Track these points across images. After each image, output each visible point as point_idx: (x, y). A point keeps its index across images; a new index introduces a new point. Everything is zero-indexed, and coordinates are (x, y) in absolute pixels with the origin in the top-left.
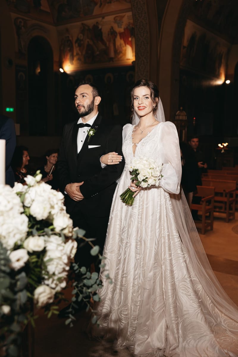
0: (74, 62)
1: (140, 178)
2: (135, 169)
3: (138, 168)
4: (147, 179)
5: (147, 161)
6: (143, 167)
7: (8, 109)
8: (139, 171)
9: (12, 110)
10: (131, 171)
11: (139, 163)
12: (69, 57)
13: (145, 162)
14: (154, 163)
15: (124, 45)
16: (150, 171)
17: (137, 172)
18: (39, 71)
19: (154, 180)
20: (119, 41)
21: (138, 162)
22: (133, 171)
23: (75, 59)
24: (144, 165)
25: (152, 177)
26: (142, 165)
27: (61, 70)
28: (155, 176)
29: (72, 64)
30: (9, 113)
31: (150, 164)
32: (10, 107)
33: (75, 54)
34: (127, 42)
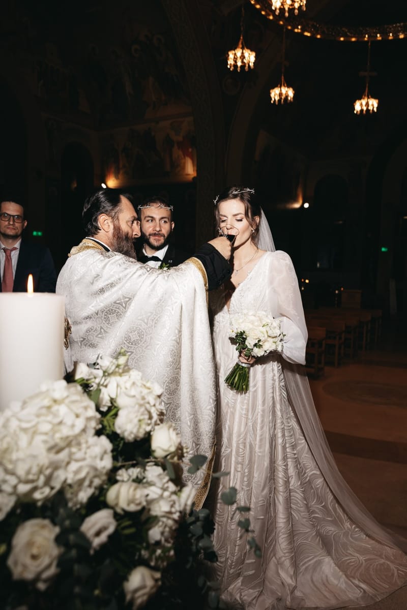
0: (120, 176)
1: (250, 344)
2: (239, 332)
3: (245, 330)
4: (261, 343)
5: (254, 316)
6: (251, 326)
7: (35, 233)
8: (247, 333)
9: (40, 234)
10: (234, 337)
11: (243, 322)
12: (113, 170)
13: (252, 318)
14: (267, 317)
15: (183, 157)
16: (264, 329)
17: (244, 336)
18: (75, 185)
19: (274, 342)
20: (177, 152)
21: (241, 320)
22: (237, 336)
23: (121, 172)
24: (252, 322)
25: (269, 339)
26: (250, 322)
27: (104, 186)
28: (273, 335)
29: (117, 178)
30: (37, 237)
31: (261, 320)
32: (37, 230)
33: (121, 166)
34: (186, 154)
